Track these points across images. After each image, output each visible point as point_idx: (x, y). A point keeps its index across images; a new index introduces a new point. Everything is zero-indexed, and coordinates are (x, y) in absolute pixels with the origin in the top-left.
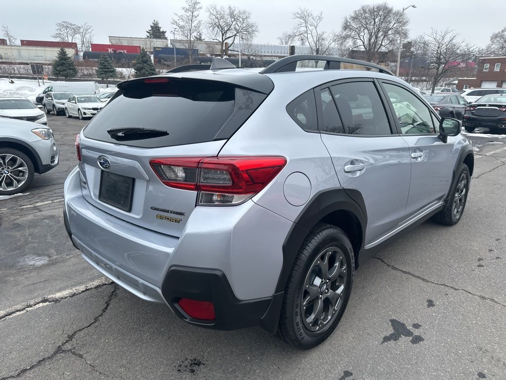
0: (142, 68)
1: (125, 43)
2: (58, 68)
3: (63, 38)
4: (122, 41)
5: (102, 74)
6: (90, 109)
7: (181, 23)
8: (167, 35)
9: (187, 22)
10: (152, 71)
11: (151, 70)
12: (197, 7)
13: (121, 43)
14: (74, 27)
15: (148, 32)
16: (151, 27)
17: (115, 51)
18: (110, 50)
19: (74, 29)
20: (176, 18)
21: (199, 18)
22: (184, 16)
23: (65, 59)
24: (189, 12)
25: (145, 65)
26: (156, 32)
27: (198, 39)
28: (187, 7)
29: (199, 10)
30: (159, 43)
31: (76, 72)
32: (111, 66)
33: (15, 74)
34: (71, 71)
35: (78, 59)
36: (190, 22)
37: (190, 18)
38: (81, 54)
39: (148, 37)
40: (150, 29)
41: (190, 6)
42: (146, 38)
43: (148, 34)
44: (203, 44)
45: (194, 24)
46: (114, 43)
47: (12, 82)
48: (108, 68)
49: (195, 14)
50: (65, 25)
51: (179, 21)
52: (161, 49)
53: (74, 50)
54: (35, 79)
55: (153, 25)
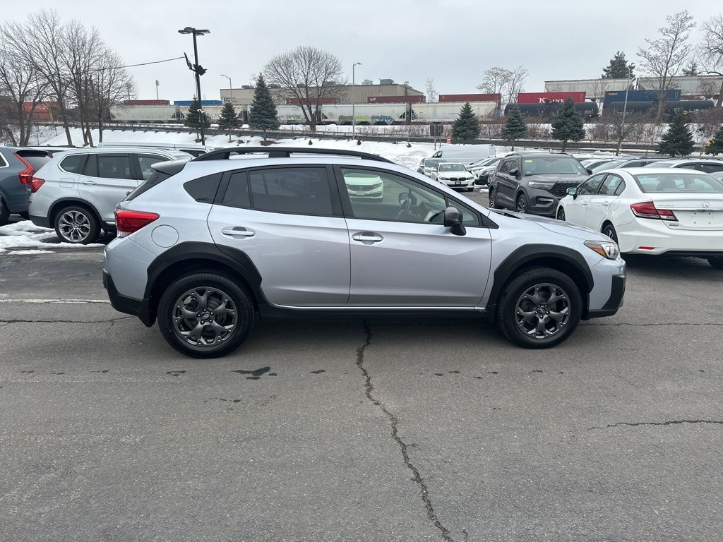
0: (564, 124)
1: (565, 89)
2: (458, 129)
3: (490, 89)
4: (563, 86)
5: (508, 133)
6: (447, 179)
7: (653, 53)
8: (634, 72)
9: (664, 51)
10: (576, 128)
11: (575, 126)
12: (687, 24)
13: (560, 89)
14: (505, 73)
15: (605, 70)
16: (612, 62)
17: (547, 101)
18: (542, 100)
19: (504, 76)
20: (646, 47)
21: (687, 42)
22: (661, 41)
23: (468, 117)
24: (671, 35)
25: (568, 119)
26: (619, 68)
27: (688, 73)
28: (669, 26)
29: (689, 28)
30: (618, 85)
31: (477, 132)
32: (521, 123)
33: (422, 136)
34: (472, 131)
35: (498, 114)
36: (670, 49)
37: (671, 43)
38: (504, 107)
39: (603, 77)
40: (610, 65)
41: (673, 24)
42: (600, 79)
43: (605, 74)
44: (694, 81)
45: (677, 51)
46: (551, 89)
47: (409, 146)
48: (517, 126)
49: (681, 36)
50: (495, 71)
51: (650, 50)
52: (616, 94)
53: (495, 103)
54: (432, 141)
55: (615, 59)
